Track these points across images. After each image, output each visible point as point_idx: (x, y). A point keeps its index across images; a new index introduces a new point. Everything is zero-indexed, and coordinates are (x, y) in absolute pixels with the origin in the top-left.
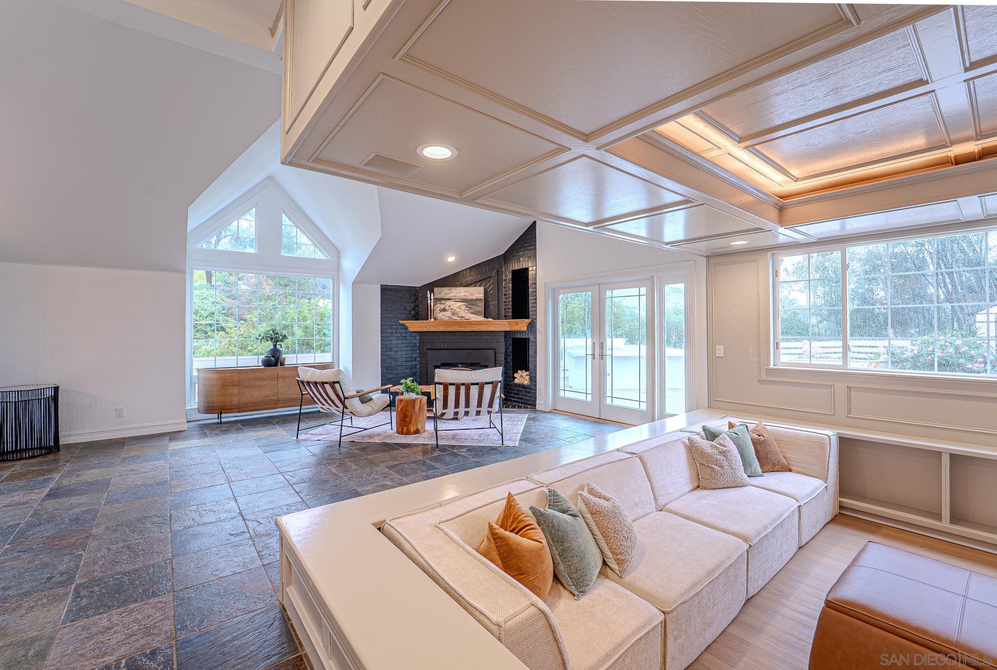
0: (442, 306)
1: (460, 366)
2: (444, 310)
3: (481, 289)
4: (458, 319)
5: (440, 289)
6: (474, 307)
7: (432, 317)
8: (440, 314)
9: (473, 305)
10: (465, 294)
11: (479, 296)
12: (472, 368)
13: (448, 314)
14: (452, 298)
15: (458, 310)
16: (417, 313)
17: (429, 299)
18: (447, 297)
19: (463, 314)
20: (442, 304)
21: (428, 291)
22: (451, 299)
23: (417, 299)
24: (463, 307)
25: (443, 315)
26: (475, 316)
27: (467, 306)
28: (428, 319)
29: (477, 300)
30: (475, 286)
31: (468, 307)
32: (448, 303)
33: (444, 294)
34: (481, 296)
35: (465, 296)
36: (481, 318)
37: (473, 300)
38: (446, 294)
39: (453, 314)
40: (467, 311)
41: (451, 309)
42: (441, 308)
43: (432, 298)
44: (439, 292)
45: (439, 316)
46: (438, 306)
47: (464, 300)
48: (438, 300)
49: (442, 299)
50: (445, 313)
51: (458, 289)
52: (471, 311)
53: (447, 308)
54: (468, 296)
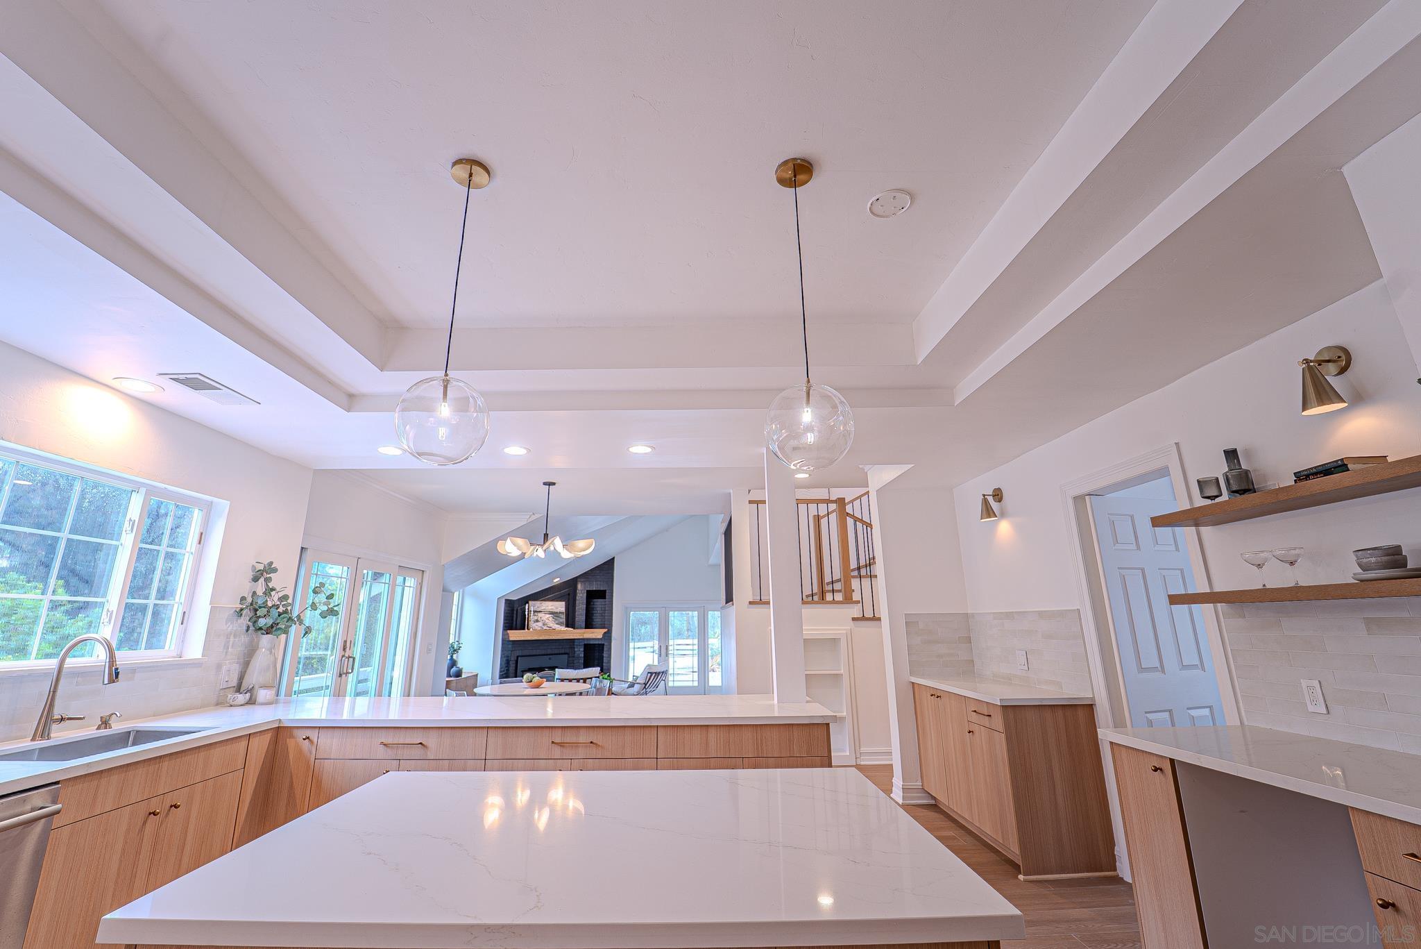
0: (536, 618)
2: (537, 621)
5: (533, 602)
6: (559, 619)
7: (529, 627)
8: (534, 625)
9: (558, 617)
10: (552, 607)
13: (540, 624)
14: (543, 611)
15: (547, 621)
16: (512, 624)
18: (538, 610)
19: (551, 625)
20: (535, 616)
21: (525, 604)
22: (541, 612)
23: (513, 610)
24: (551, 619)
26: (559, 626)
27: (553, 618)
28: (524, 629)
29: (560, 613)
30: (559, 601)
32: (540, 615)
33: (536, 607)
34: (563, 610)
35: (552, 609)
36: (563, 628)
37: (557, 613)
38: (538, 607)
39: (544, 625)
40: (553, 623)
41: (542, 621)
43: (527, 609)
44: (533, 606)
45: (532, 624)
46: (532, 618)
47: (551, 613)
48: (532, 612)
49: (535, 612)
50: (537, 624)
51: (547, 603)
52: (556, 622)
53: (539, 619)
54: (554, 610)
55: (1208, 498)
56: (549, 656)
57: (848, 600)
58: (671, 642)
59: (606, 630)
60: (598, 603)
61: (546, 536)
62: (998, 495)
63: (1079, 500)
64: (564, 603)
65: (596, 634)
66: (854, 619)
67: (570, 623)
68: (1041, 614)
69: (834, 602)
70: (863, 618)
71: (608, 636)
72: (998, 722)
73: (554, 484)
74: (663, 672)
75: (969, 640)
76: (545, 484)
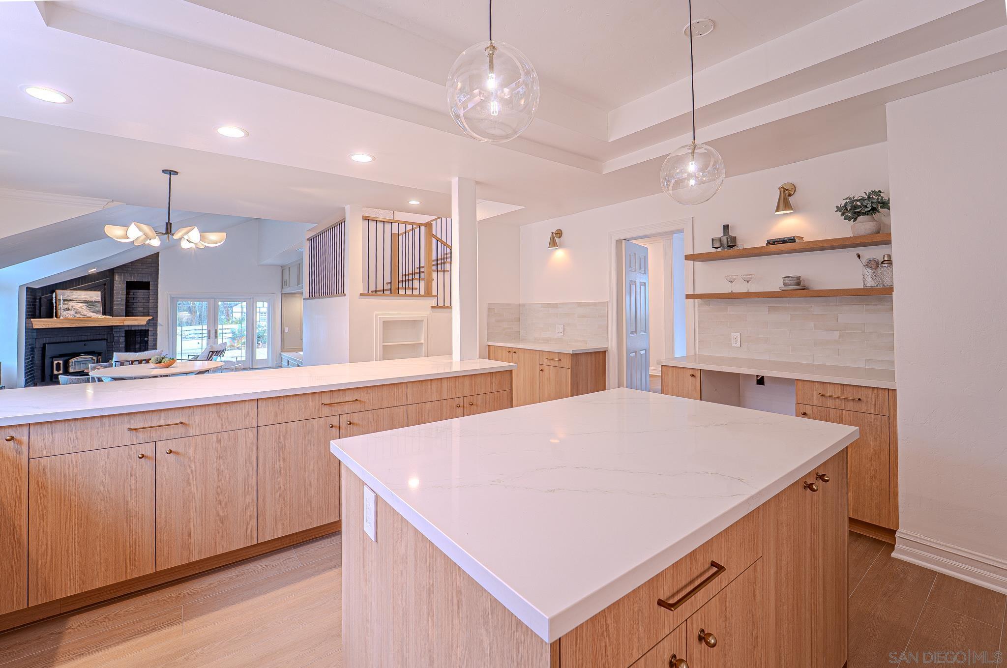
0: (66, 306)
2: (68, 309)
4: (82, 317)
5: (62, 291)
6: (94, 307)
7: (57, 315)
8: (65, 313)
9: (93, 306)
10: (85, 296)
11: (97, 298)
13: (72, 312)
14: (74, 299)
15: (80, 309)
16: (35, 312)
17: (54, 299)
18: (69, 298)
19: (85, 313)
20: (65, 304)
21: (52, 293)
22: (73, 300)
23: (35, 299)
24: (85, 307)
25: (68, 314)
26: (96, 314)
28: (52, 318)
29: (95, 302)
30: (93, 291)
31: (88, 307)
32: (71, 304)
33: (65, 296)
34: (99, 299)
35: (85, 298)
36: (100, 316)
37: (92, 302)
38: (68, 296)
39: (76, 313)
40: (88, 311)
41: (74, 309)
42: (65, 307)
44: (61, 294)
45: (63, 314)
46: (62, 306)
47: (84, 302)
48: (62, 301)
49: (64, 300)
50: (69, 312)
51: (79, 292)
52: (91, 310)
53: (70, 308)
54: (87, 298)
55: (715, 248)
56: (84, 343)
57: (429, 294)
58: (220, 327)
59: (151, 318)
60: (140, 293)
61: (169, 226)
62: (559, 233)
63: (619, 242)
64: (99, 293)
65: (139, 321)
66: (432, 307)
67: (107, 310)
68: (579, 304)
69: (405, 295)
70: (438, 307)
71: (154, 322)
72: (567, 363)
73: (176, 173)
74: (217, 352)
75: (519, 320)
76: (164, 171)
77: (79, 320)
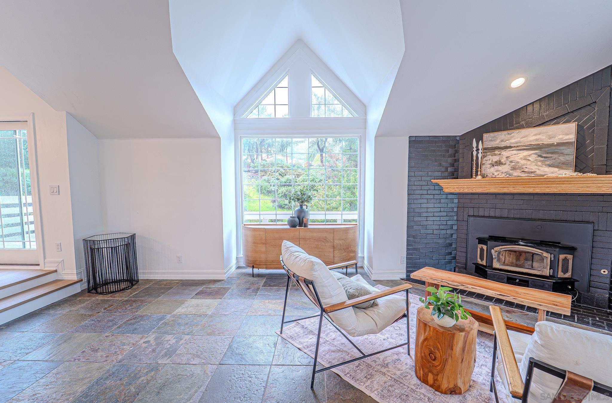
0: (495, 159)
1: (521, 243)
3: (572, 126)
4: (523, 175)
5: (492, 134)
7: (479, 173)
8: (492, 170)
9: (552, 153)
10: (537, 137)
11: (567, 137)
12: (545, 248)
13: (506, 168)
14: (512, 145)
16: (456, 170)
17: (475, 149)
18: (503, 144)
19: (534, 168)
20: (495, 155)
21: (474, 139)
22: (510, 147)
23: (457, 152)
24: (533, 158)
25: (497, 171)
26: (556, 169)
27: (540, 156)
28: (472, 177)
30: (557, 123)
31: (542, 157)
32: (505, 153)
33: (497, 142)
34: (571, 137)
35: (537, 140)
36: (568, 173)
37: (552, 145)
39: (514, 169)
40: (540, 163)
41: (511, 162)
42: (494, 160)
43: (480, 147)
50: (499, 168)
51: (524, 132)
52: (548, 163)
53: (503, 161)
54: (541, 140)
77: (518, 181)
